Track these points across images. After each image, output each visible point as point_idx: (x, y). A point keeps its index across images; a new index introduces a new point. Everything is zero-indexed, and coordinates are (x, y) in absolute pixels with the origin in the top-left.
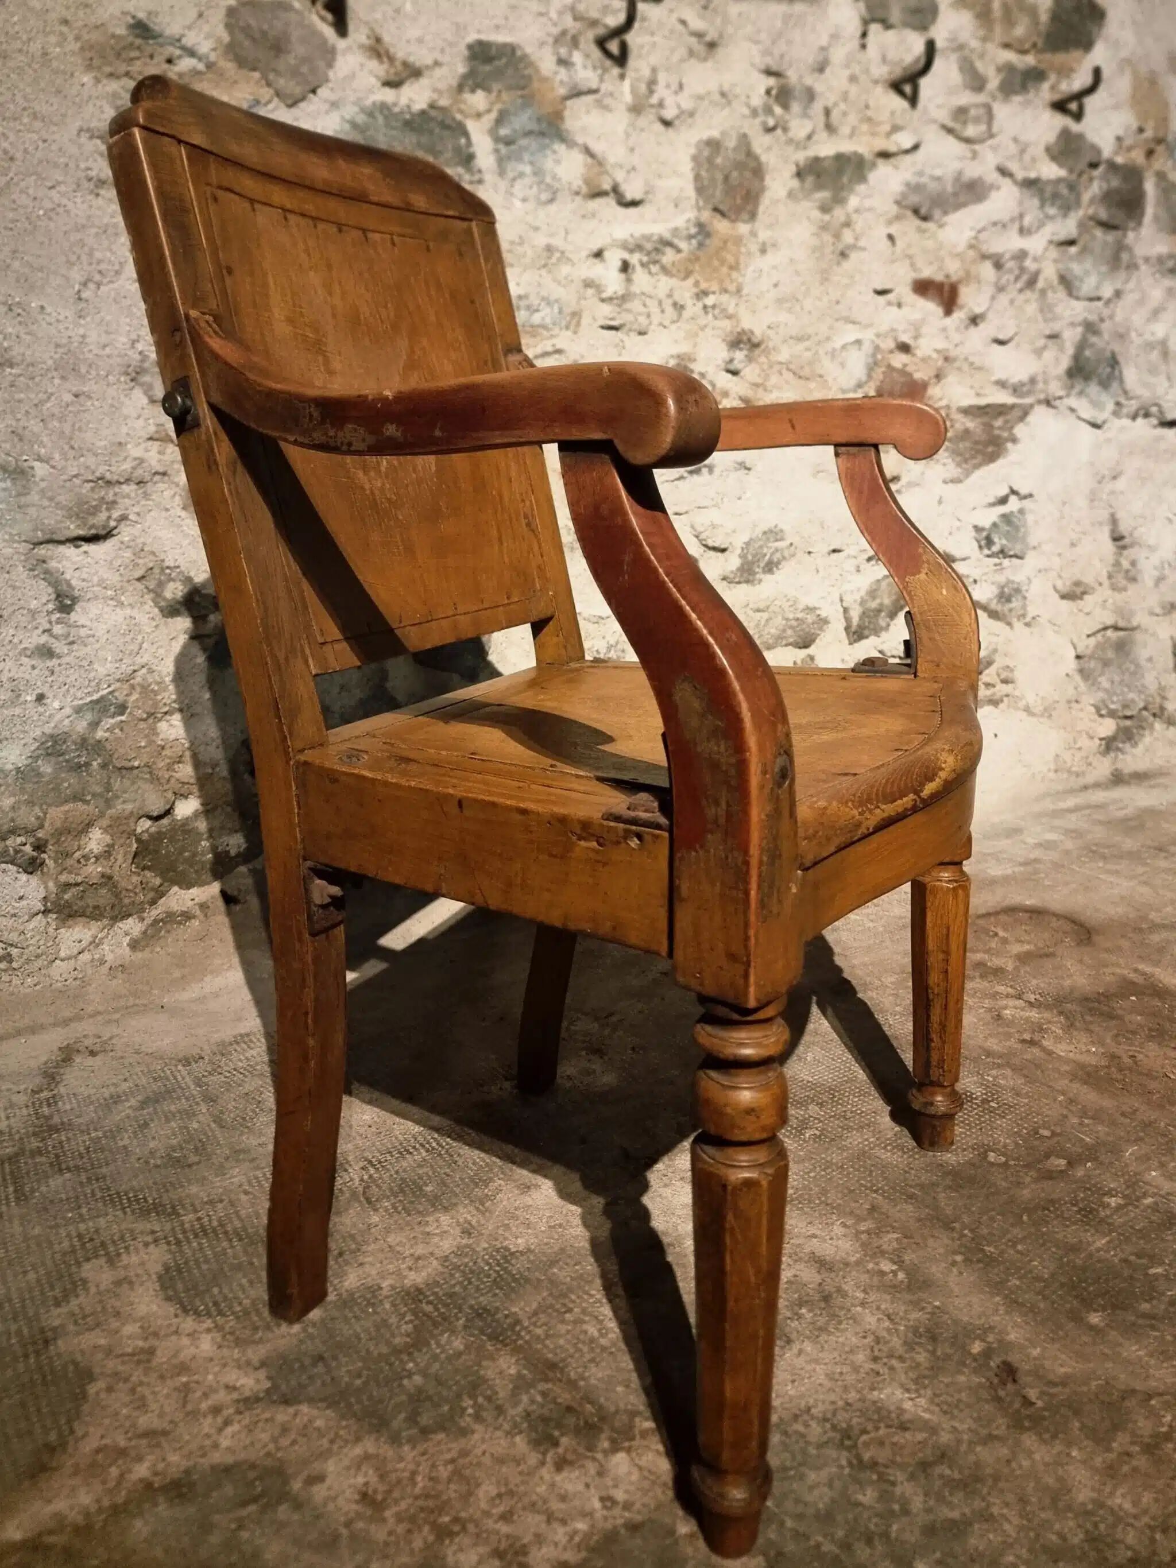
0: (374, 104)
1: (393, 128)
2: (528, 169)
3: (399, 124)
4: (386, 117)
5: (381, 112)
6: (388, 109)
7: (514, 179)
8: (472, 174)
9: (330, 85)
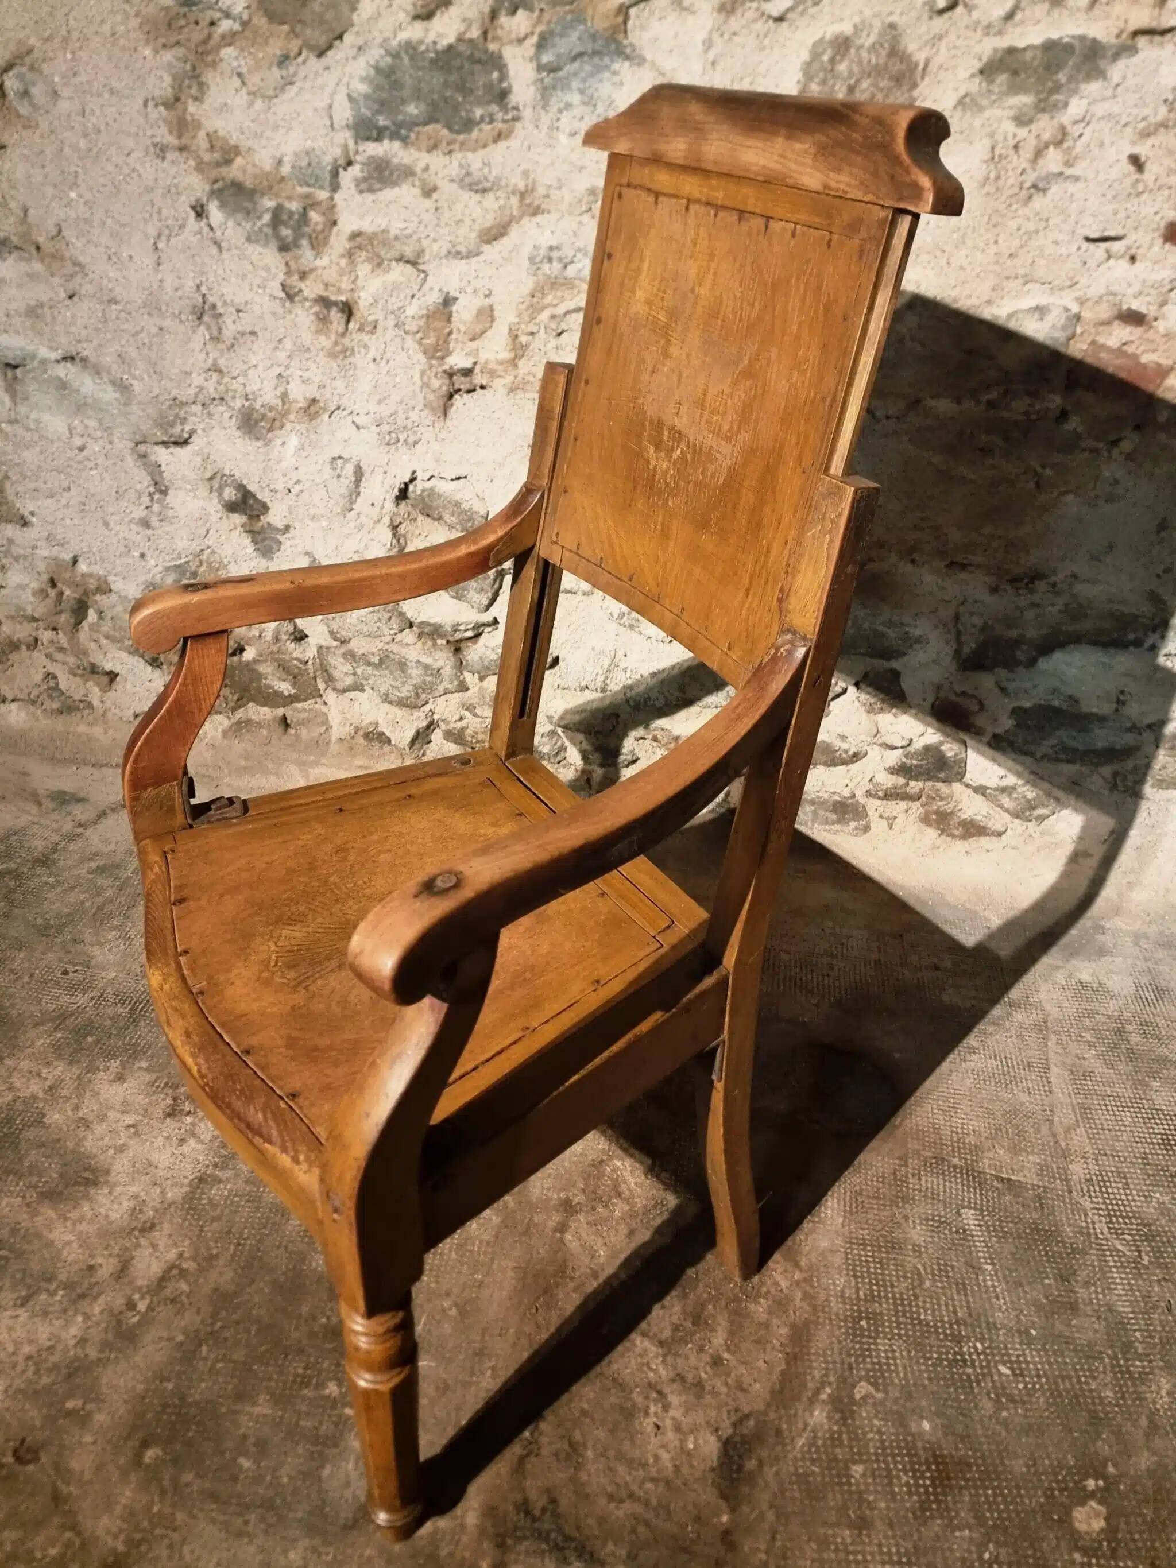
0: (400, 45)
1: (420, 68)
2: (575, 98)
3: (426, 64)
4: (412, 58)
5: (407, 52)
6: (414, 48)
7: (560, 111)
8: (506, 112)
9: (356, 29)
